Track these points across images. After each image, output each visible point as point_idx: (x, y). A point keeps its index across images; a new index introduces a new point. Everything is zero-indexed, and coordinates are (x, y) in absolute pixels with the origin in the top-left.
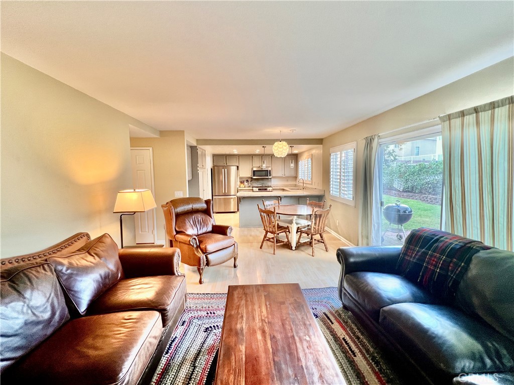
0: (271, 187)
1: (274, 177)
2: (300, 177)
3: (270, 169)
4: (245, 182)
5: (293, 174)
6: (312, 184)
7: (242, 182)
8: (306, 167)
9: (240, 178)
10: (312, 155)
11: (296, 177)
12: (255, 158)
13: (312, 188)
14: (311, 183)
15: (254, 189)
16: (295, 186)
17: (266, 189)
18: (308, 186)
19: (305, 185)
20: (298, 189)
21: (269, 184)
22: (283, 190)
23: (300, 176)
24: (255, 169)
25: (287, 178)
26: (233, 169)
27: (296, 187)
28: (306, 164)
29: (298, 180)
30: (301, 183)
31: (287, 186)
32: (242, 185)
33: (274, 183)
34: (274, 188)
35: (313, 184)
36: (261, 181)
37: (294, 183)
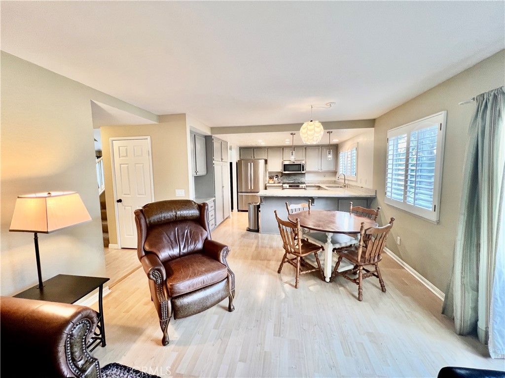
0: (304, 183)
1: (309, 172)
2: (341, 173)
3: (303, 162)
4: (274, 178)
5: (332, 168)
6: (357, 181)
7: (271, 178)
8: (349, 159)
9: (270, 173)
10: (358, 143)
11: (335, 173)
12: (287, 150)
13: (356, 186)
14: (355, 180)
15: (284, 185)
16: (335, 182)
17: (298, 186)
18: (351, 183)
19: (346, 182)
20: (338, 187)
21: (303, 180)
22: (319, 188)
23: (341, 171)
24: (287, 163)
25: (325, 173)
26: (261, 163)
27: (335, 184)
28: (349, 156)
29: (337, 176)
30: (342, 179)
31: (324, 183)
32: (271, 181)
33: (308, 179)
34: (307, 185)
35: (359, 181)
36: (293, 177)
37: (333, 179)
